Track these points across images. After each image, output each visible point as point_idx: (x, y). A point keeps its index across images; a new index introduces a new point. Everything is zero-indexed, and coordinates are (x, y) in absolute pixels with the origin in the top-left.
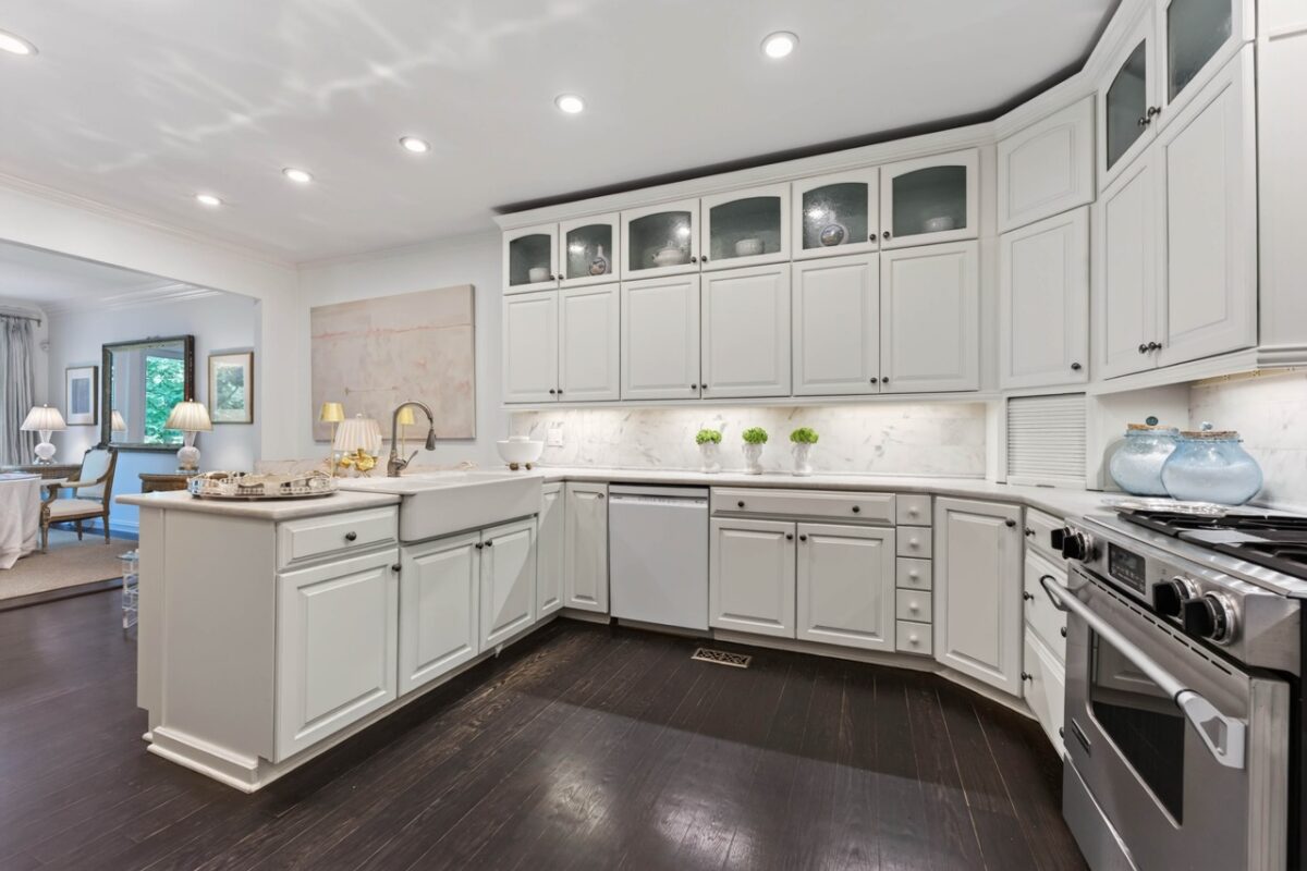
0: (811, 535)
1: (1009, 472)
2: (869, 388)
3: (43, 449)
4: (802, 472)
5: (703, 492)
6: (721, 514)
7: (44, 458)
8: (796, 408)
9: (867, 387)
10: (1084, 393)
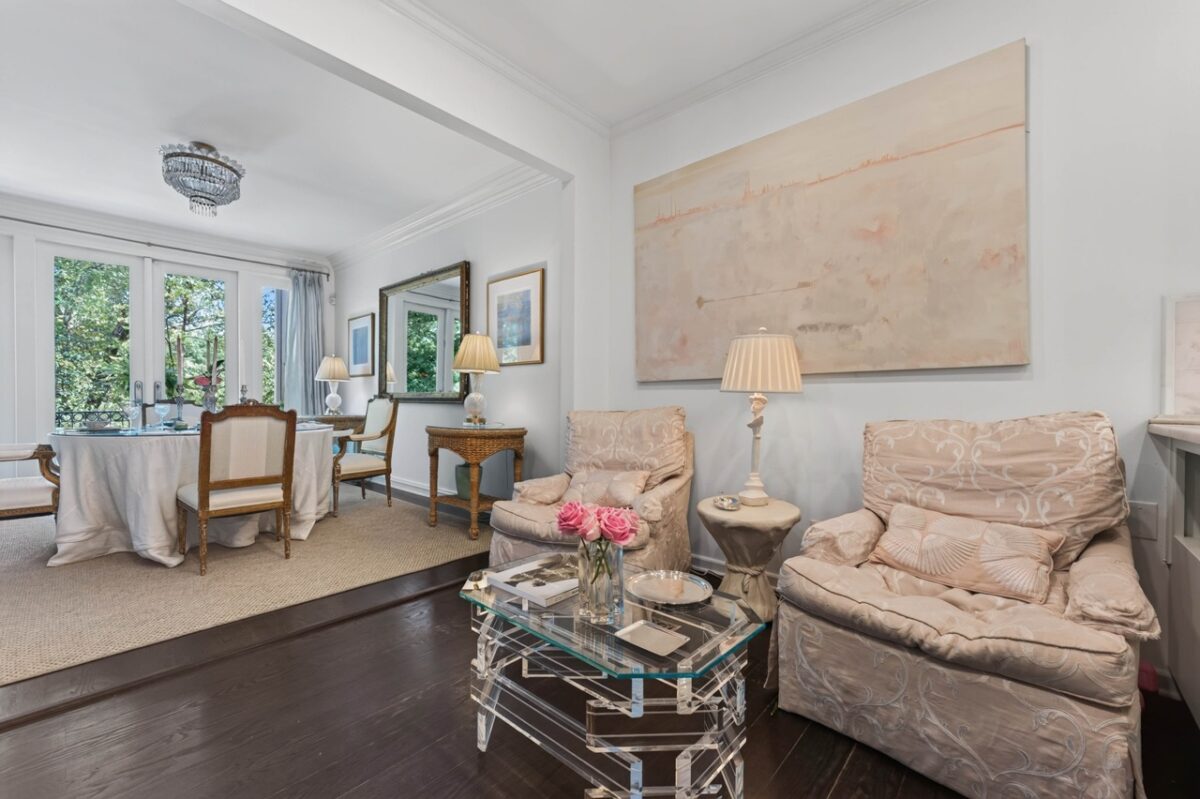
3: (332, 399)
7: (332, 409)
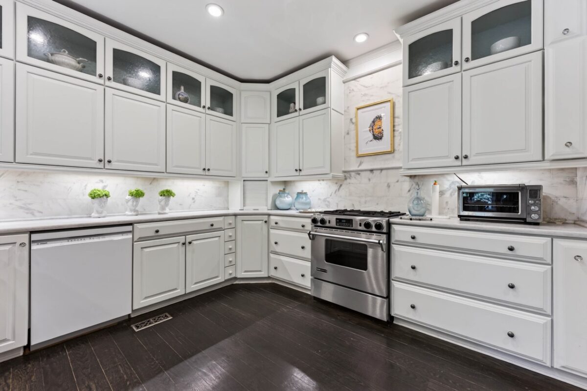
0: (192, 240)
1: (244, 206)
2: (202, 173)
4: (164, 211)
5: (129, 228)
6: (141, 239)
8: (154, 179)
9: (201, 172)
10: (267, 180)
